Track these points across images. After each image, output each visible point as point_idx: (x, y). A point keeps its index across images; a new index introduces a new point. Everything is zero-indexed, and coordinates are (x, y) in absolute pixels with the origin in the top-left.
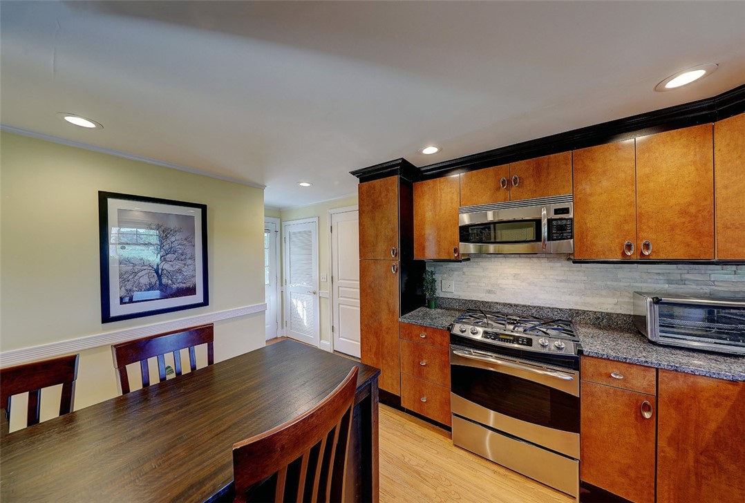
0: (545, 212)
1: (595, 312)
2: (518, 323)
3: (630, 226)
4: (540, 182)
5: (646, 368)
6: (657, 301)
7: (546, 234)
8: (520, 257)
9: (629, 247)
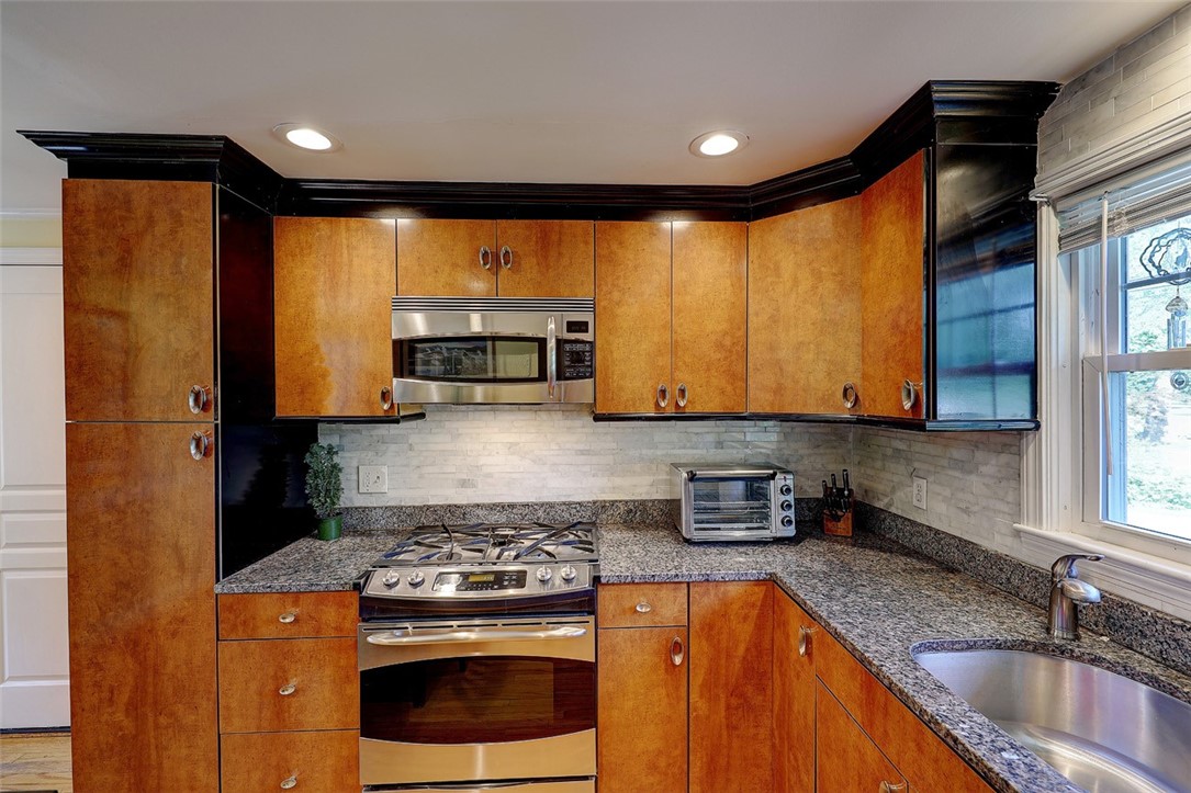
0: (553, 326)
1: (627, 502)
2: (511, 542)
3: (664, 361)
4: (548, 267)
5: (678, 585)
6: (692, 478)
7: (554, 367)
8: (519, 410)
9: (663, 392)
